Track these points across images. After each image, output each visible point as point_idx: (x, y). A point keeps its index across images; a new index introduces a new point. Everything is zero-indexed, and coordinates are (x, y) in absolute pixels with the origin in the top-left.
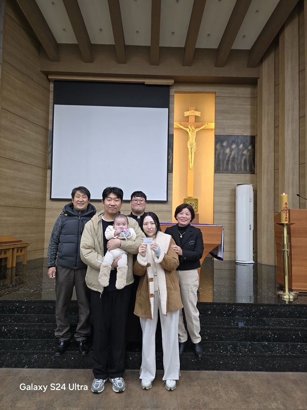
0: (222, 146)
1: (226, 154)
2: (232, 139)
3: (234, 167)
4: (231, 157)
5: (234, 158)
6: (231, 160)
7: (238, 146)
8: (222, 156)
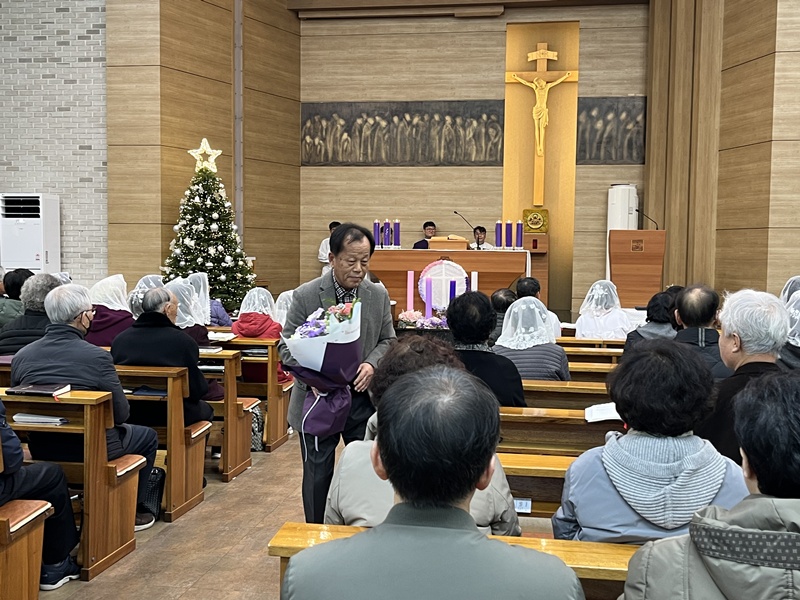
0: (589, 116)
1: (597, 131)
2: (608, 103)
3: (610, 154)
4: (605, 136)
5: (610, 137)
6: (604, 140)
7: (617, 115)
8: (590, 134)
